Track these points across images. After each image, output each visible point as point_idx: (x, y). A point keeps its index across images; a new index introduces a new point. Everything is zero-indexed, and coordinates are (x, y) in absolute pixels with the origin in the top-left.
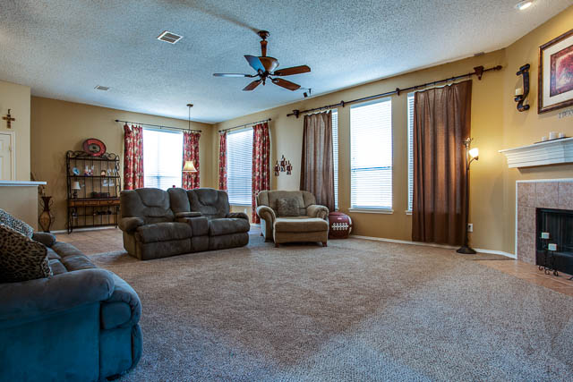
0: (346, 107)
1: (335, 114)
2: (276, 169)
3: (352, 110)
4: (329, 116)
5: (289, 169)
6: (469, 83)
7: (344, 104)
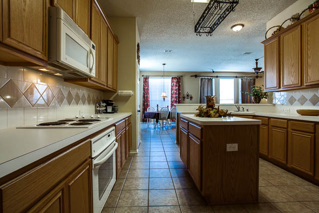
0: (218, 78)
1: (214, 80)
2: (184, 98)
3: (220, 80)
4: (212, 80)
5: (191, 98)
6: (254, 80)
7: (217, 77)
